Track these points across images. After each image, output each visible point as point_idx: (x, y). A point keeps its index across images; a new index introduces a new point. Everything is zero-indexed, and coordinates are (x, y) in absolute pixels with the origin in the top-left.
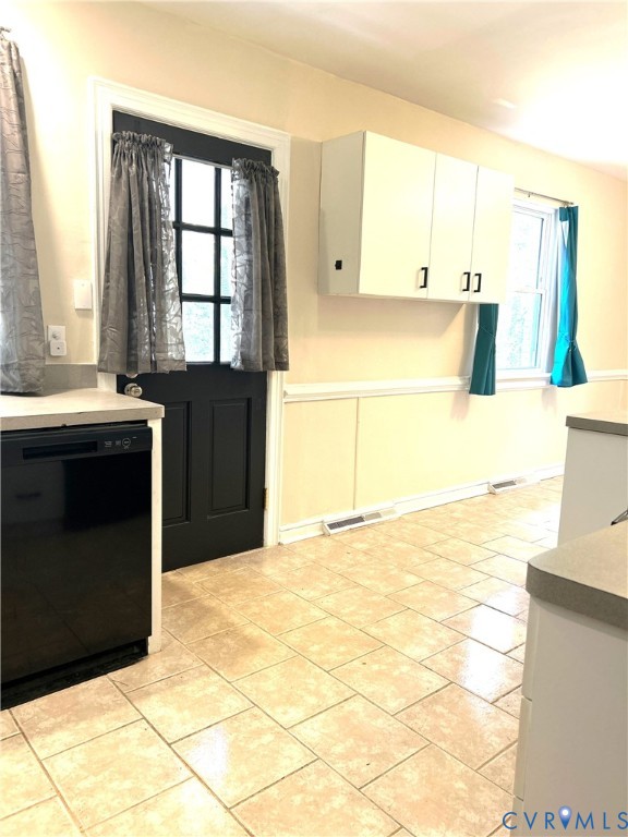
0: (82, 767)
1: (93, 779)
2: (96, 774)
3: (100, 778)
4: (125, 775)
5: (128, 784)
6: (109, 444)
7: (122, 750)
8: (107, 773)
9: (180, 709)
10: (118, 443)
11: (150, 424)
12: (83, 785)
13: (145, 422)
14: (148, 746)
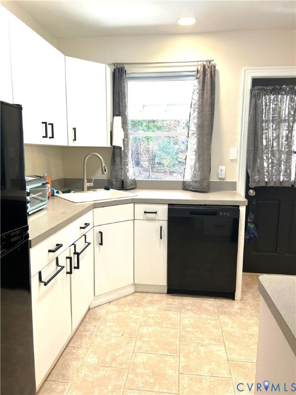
0: (191, 324)
1: (192, 329)
2: (193, 328)
3: (194, 330)
4: (202, 333)
5: (201, 336)
6: (221, 214)
7: (206, 326)
8: (197, 329)
9: (234, 323)
10: (225, 214)
11: (240, 208)
12: (189, 329)
13: (238, 206)
14: (215, 328)
